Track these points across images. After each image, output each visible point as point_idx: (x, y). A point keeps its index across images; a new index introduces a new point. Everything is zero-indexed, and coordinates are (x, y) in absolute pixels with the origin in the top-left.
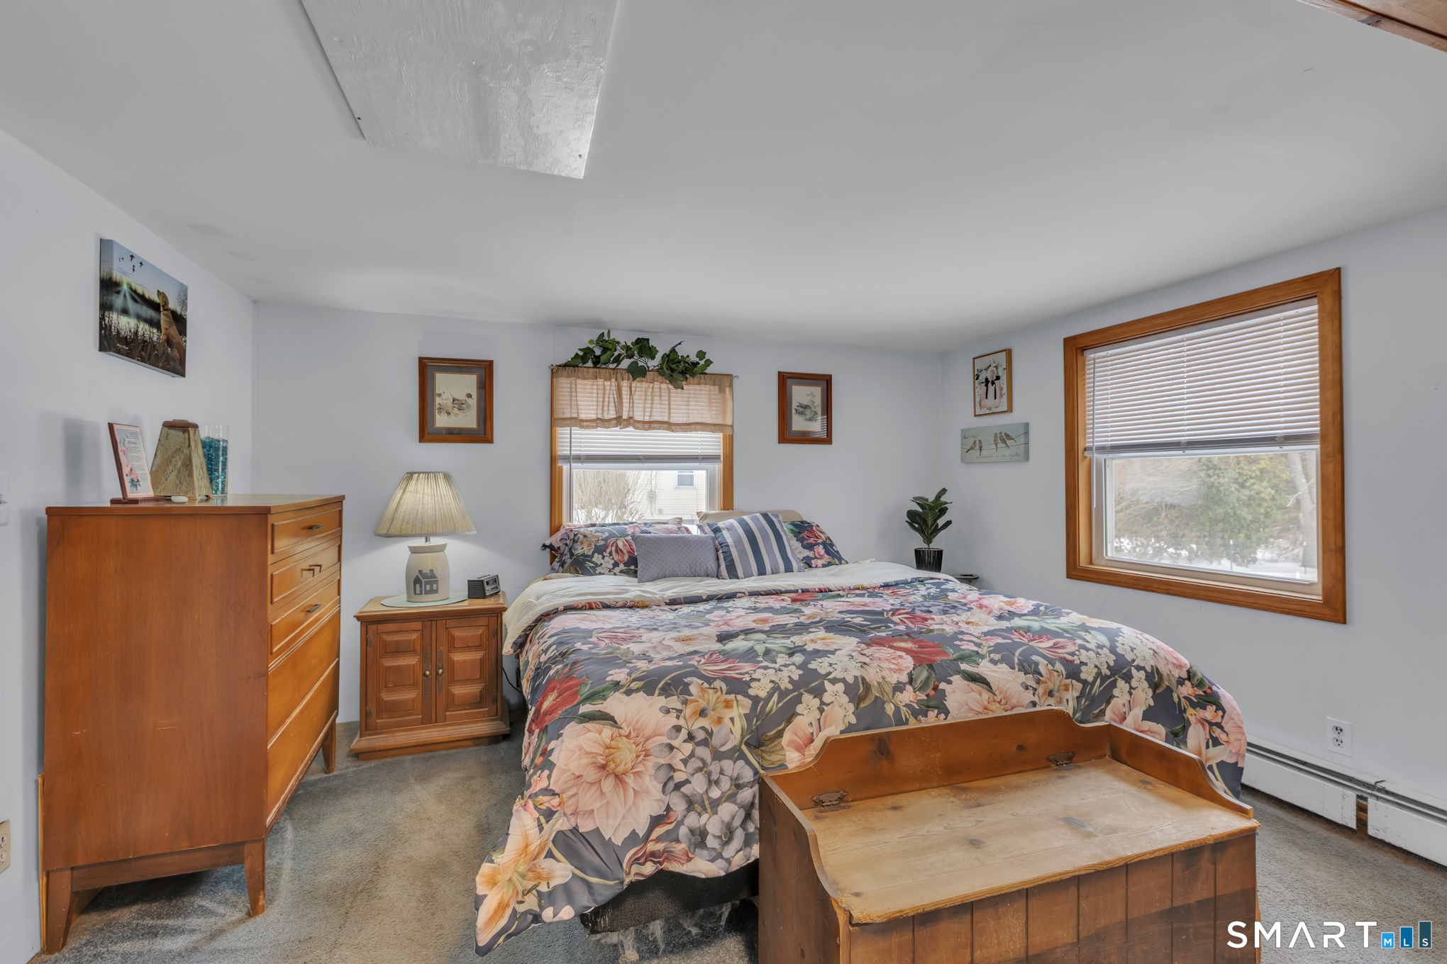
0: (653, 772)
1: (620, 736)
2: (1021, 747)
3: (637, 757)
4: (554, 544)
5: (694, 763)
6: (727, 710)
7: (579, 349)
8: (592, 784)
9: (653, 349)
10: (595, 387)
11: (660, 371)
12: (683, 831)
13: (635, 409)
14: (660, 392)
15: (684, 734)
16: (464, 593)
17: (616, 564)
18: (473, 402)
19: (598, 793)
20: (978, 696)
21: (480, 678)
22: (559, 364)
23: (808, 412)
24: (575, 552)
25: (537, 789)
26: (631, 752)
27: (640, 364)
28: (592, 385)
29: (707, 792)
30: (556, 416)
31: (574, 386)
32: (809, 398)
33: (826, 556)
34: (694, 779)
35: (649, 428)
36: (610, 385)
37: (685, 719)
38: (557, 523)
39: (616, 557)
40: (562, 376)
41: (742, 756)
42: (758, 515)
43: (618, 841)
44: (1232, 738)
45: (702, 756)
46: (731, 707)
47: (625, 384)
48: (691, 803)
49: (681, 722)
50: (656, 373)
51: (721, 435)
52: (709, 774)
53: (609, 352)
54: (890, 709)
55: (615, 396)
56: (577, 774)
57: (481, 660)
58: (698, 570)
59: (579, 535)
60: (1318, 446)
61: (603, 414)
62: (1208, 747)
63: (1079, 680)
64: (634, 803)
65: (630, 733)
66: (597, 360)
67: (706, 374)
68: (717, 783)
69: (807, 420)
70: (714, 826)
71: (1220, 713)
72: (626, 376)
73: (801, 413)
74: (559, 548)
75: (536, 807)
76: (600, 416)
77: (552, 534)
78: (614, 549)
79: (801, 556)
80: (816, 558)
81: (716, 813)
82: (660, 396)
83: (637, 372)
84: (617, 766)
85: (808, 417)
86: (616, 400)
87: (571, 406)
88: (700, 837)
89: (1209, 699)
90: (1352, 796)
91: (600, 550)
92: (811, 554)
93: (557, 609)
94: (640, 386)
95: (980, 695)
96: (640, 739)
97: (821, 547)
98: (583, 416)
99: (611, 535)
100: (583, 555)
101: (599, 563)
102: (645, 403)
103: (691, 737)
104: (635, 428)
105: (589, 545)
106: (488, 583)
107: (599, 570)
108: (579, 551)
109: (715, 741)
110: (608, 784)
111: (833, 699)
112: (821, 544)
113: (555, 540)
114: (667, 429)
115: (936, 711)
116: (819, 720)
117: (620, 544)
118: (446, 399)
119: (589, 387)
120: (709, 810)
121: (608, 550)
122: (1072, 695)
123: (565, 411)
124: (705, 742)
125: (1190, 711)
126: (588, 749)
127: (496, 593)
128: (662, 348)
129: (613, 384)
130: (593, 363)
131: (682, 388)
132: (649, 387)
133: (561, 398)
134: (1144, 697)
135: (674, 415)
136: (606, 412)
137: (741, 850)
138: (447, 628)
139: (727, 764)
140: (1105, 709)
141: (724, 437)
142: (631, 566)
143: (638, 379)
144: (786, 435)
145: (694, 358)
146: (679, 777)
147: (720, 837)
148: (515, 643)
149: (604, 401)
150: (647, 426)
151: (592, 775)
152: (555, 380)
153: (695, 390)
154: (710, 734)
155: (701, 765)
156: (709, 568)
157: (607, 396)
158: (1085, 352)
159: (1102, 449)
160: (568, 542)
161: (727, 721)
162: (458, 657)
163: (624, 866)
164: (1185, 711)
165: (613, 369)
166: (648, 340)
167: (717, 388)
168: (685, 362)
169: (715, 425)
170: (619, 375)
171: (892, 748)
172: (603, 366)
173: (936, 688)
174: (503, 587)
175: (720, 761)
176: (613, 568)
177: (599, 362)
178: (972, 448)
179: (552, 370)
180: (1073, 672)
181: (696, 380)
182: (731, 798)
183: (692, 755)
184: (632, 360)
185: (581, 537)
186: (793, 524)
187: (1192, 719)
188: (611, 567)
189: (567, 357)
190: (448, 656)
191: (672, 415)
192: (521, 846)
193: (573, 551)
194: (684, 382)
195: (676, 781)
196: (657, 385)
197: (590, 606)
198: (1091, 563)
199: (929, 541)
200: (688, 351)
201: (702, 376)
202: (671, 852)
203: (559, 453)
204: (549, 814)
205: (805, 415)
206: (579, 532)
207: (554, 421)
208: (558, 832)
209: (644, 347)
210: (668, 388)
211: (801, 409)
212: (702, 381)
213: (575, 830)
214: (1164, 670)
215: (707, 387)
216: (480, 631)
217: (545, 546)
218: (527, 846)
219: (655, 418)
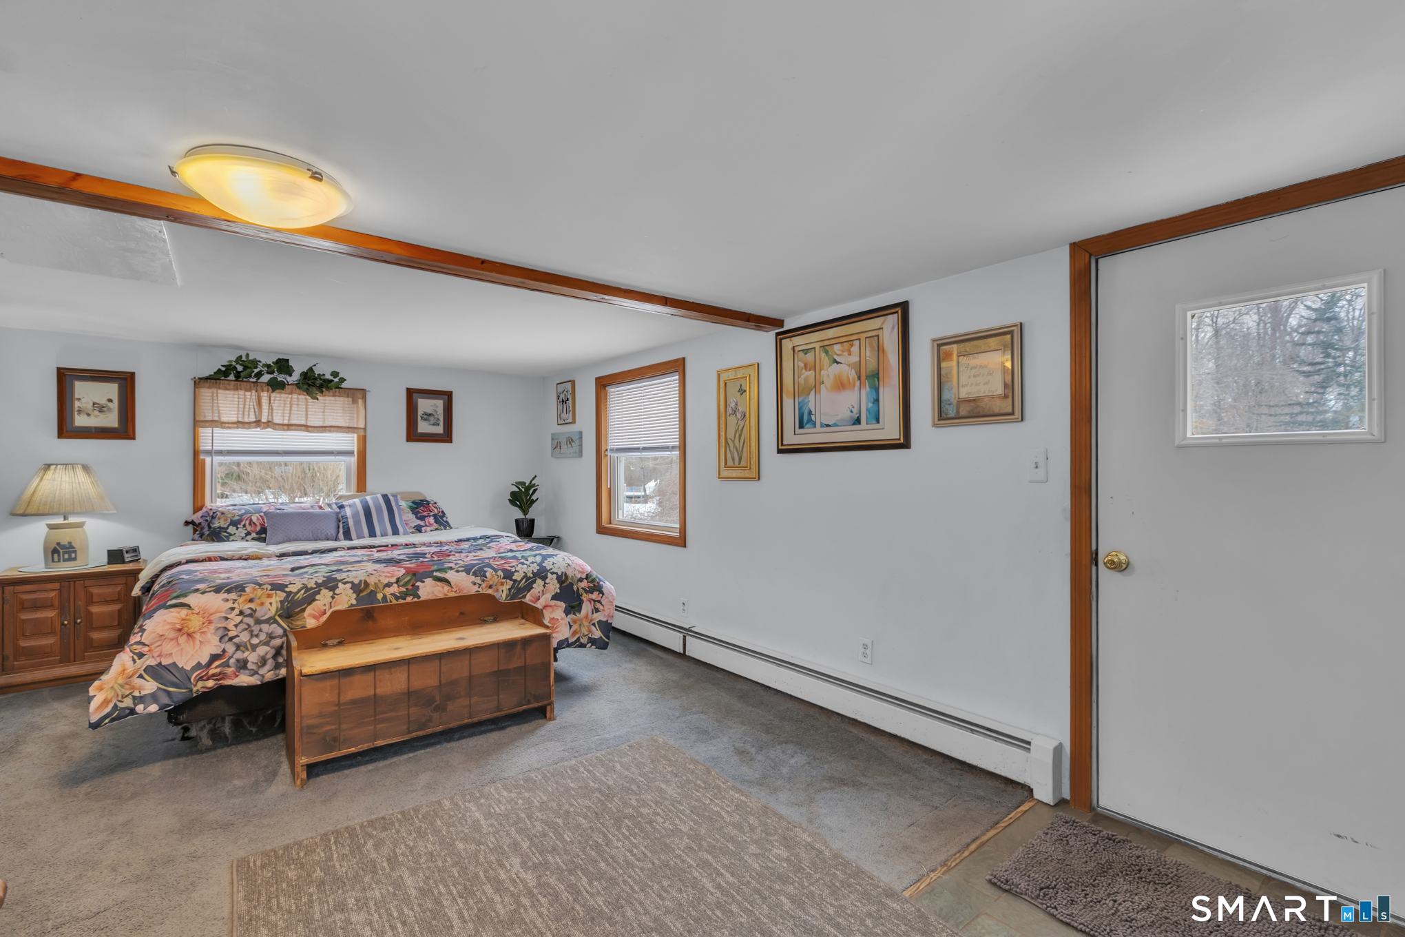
0: (213, 631)
1: (192, 613)
2: (462, 613)
3: (203, 624)
4: (195, 521)
5: (243, 626)
6: (269, 599)
7: (222, 366)
8: (172, 639)
9: (290, 368)
10: (237, 396)
11: (298, 385)
12: (232, 661)
13: (274, 414)
14: (298, 401)
15: (237, 611)
16: (105, 559)
17: (248, 534)
18: (115, 406)
19: (176, 644)
20: (441, 589)
21: (118, 625)
22: (201, 376)
23: (432, 418)
24: (213, 526)
25: (133, 642)
26: (199, 621)
27: (279, 379)
28: (234, 395)
29: (249, 640)
30: (197, 419)
31: (215, 395)
32: (433, 408)
33: (435, 524)
34: (241, 635)
35: (288, 430)
36: (250, 396)
37: (238, 603)
38: (200, 504)
39: (249, 528)
40: (203, 387)
41: (276, 622)
42: (379, 496)
43: (188, 668)
44: (606, 608)
45: (248, 622)
46: (272, 597)
47: (264, 395)
48: (238, 647)
49: (236, 605)
50: (295, 387)
51: (355, 435)
52: (252, 631)
53: (249, 370)
54: (380, 596)
55: (255, 404)
56: (161, 634)
57: (119, 611)
58: (319, 535)
59: (218, 513)
60: (678, 453)
61: (243, 418)
62: (593, 613)
63: (511, 579)
64: (200, 648)
65: (199, 612)
66: (238, 375)
67: (341, 388)
68: (257, 636)
69: (430, 425)
70: (252, 657)
71: (601, 595)
72: (265, 388)
73: (425, 420)
74: (200, 524)
75: (131, 651)
76: (240, 420)
77: (195, 512)
78: (247, 522)
79: (413, 525)
80: (426, 526)
81: (255, 651)
82: (298, 405)
83: (276, 386)
84: (189, 629)
85: (432, 422)
86: (256, 407)
87: (213, 412)
88: (242, 665)
89: (597, 588)
90: (682, 635)
91: (235, 523)
92: (422, 523)
93: (180, 562)
94: (279, 398)
95: (443, 588)
96: (206, 615)
97: (432, 518)
98: (224, 419)
99: (247, 512)
100: (220, 527)
101: (233, 533)
102: (284, 410)
103: (241, 613)
104: (274, 429)
105: (226, 520)
106: (127, 552)
107: (232, 538)
108: (216, 524)
109: (257, 615)
110: (182, 640)
111: (341, 591)
112: (433, 516)
113: (197, 518)
114: (304, 431)
115: (412, 597)
116: (331, 603)
117: (254, 519)
118: (86, 403)
119: (231, 396)
120: (250, 650)
121: (242, 523)
122: (506, 588)
123: (207, 414)
124: (250, 615)
125: (585, 595)
126: (170, 621)
127: (137, 560)
128: (299, 368)
129: (254, 394)
130: (235, 377)
131: (318, 399)
132: (288, 398)
133: (202, 404)
134: (554, 587)
135: (312, 419)
136: (246, 416)
137: (272, 670)
138: (85, 587)
139: (265, 627)
140: (526, 594)
141: (358, 437)
142: (262, 535)
143: (277, 391)
144: (413, 435)
145: (328, 377)
146: (231, 634)
147: (257, 663)
148: (143, 587)
149: (244, 408)
150: (286, 427)
151: (172, 634)
152: (197, 390)
153: (330, 400)
154: (255, 611)
155: (247, 627)
156: (329, 534)
157: (247, 403)
158: (607, 388)
159: (612, 450)
160: (208, 518)
161: (267, 604)
162: (95, 609)
163: (192, 680)
164: (582, 595)
165: (253, 382)
166: (288, 360)
167: (350, 399)
168: (321, 379)
169: (349, 428)
170: (259, 388)
171: (375, 615)
172: (245, 380)
173: (413, 585)
174: (143, 555)
175: (260, 624)
176: (246, 536)
177: (239, 377)
178: (556, 447)
179: (195, 382)
180: (508, 575)
181: (331, 393)
182: (266, 643)
183: (241, 622)
184: (272, 376)
185: (219, 514)
186: (413, 502)
187: (585, 599)
188: (244, 535)
189: (211, 371)
190: (87, 609)
191: (309, 419)
192: (121, 669)
193: (211, 525)
194: (320, 394)
195: (230, 636)
196: (295, 396)
197: (210, 559)
198: (610, 523)
199: (525, 513)
200: (324, 370)
201: (337, 390)
202: (225, 673)
203: (201, 448)
204: (141, 655)
205: (429, 421)
206: (218, 511)
207: (197, 423)
208: (147, 666)
209: (283, 365)
210: (306, 399)
211: (425, 417)
212: (337, 394)
213: (160, 663)
214: (570, 574)
215: (342, 399)
216: (119, 588)
217: (187, 523)
218: (124, 670)
219: (293, 422)
